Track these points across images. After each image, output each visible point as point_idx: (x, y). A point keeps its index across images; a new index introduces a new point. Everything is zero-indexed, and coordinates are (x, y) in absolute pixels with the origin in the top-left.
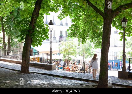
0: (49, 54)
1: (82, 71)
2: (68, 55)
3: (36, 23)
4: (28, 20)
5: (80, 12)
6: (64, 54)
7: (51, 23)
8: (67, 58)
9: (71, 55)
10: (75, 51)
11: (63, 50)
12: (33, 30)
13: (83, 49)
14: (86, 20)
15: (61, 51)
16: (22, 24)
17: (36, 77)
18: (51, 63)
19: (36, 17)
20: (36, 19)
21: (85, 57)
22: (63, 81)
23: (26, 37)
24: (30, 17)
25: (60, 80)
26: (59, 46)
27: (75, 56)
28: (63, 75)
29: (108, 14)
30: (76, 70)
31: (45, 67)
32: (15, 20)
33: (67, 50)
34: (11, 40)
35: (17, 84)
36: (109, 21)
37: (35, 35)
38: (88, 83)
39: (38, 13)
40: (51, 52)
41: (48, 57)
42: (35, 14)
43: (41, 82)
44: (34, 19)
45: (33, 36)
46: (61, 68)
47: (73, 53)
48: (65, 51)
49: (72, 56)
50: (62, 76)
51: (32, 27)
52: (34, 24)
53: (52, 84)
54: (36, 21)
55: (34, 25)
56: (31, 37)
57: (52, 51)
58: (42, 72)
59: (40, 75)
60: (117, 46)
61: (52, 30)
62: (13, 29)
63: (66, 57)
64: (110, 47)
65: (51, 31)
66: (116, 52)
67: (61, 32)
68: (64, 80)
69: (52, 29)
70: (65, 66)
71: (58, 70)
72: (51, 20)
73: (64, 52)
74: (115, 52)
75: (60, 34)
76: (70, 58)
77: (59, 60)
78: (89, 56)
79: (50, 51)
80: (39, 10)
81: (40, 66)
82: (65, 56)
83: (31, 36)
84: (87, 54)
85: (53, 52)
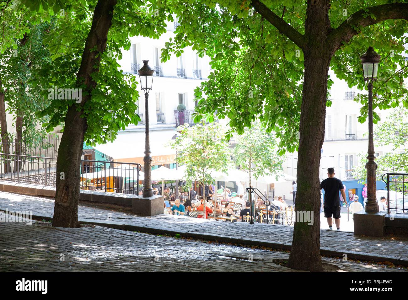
0: (143, 164)
1: (245, 217)
2: (200, 169)
3: (97, 69)
4: (74, 62)
5: (234, 35)
6: (190, 164)
7: (145, 71)
8: (198, 177)
9: (210, 167)
10: (222, 156)
11: (186, 154)
12: (89, 92)
13: (247, 149)
14: (253, 59)
15: (181, 155)
16: (56, 75)
17: (99, 237)
18: (147, 193)
19: (96, 53)
20: (99, 59)
21: (256, 172)
22: (184, 248)
23: (67, 115)
24: (80, 52)
25: (175, 245)
26: (174, 141)
27: (224, 171)
28: (184, 231)
29: (319, 38)
30: (228, 215)
31: (131, 206)
32: (35, 63)
33: (199, 152)
34: (26, 125)
35: (38, 261)
36: (319, 62)
37: (95, 108)
38: (262, 254)
39: (105, 40)
40: (147, 159)
41: (138, 174)
42: (94, 41)
43: (114, 254)
44: (92, 57)
45: (87, 112)
46: (180, 209)
47: (217, 163)
48: (191, 155)
49: (213, 169)
50: (181, 233)
51: (85, 83)
52: (91, 72)
53: (148, 258)
54: (99, 65)
55: (93, 76)
56: (82, 114)
57: (151, 155)
58: (121, 223)
59: (111, 232)
60: (354, 139)
61: (150, 93)
62: (30, 91)
63: (196, 173)
64: (324, 143)
65: (147, 95)
66: (351, 156)
67: (181, 96)
68: (185, 245)
69: (151, 89)
70: (193, 201)
71: (171, 216)
72: (146, 62)
73: (187, 159)
74: (346, 157)
75: (177, 104)
76: (208, 176)
77: (174, 184)
78: (267, 171)
79: (144, 155)
80: (107, 32)
81: (115, 204)
82: (191, 173)
83: (83, 110)
84: (261, 164)
85: (153, 159)
